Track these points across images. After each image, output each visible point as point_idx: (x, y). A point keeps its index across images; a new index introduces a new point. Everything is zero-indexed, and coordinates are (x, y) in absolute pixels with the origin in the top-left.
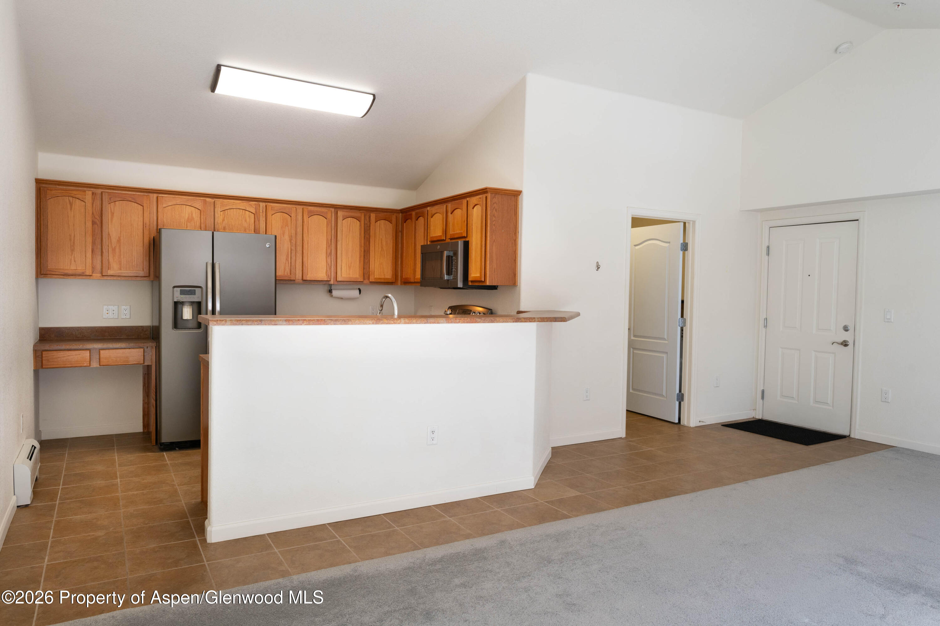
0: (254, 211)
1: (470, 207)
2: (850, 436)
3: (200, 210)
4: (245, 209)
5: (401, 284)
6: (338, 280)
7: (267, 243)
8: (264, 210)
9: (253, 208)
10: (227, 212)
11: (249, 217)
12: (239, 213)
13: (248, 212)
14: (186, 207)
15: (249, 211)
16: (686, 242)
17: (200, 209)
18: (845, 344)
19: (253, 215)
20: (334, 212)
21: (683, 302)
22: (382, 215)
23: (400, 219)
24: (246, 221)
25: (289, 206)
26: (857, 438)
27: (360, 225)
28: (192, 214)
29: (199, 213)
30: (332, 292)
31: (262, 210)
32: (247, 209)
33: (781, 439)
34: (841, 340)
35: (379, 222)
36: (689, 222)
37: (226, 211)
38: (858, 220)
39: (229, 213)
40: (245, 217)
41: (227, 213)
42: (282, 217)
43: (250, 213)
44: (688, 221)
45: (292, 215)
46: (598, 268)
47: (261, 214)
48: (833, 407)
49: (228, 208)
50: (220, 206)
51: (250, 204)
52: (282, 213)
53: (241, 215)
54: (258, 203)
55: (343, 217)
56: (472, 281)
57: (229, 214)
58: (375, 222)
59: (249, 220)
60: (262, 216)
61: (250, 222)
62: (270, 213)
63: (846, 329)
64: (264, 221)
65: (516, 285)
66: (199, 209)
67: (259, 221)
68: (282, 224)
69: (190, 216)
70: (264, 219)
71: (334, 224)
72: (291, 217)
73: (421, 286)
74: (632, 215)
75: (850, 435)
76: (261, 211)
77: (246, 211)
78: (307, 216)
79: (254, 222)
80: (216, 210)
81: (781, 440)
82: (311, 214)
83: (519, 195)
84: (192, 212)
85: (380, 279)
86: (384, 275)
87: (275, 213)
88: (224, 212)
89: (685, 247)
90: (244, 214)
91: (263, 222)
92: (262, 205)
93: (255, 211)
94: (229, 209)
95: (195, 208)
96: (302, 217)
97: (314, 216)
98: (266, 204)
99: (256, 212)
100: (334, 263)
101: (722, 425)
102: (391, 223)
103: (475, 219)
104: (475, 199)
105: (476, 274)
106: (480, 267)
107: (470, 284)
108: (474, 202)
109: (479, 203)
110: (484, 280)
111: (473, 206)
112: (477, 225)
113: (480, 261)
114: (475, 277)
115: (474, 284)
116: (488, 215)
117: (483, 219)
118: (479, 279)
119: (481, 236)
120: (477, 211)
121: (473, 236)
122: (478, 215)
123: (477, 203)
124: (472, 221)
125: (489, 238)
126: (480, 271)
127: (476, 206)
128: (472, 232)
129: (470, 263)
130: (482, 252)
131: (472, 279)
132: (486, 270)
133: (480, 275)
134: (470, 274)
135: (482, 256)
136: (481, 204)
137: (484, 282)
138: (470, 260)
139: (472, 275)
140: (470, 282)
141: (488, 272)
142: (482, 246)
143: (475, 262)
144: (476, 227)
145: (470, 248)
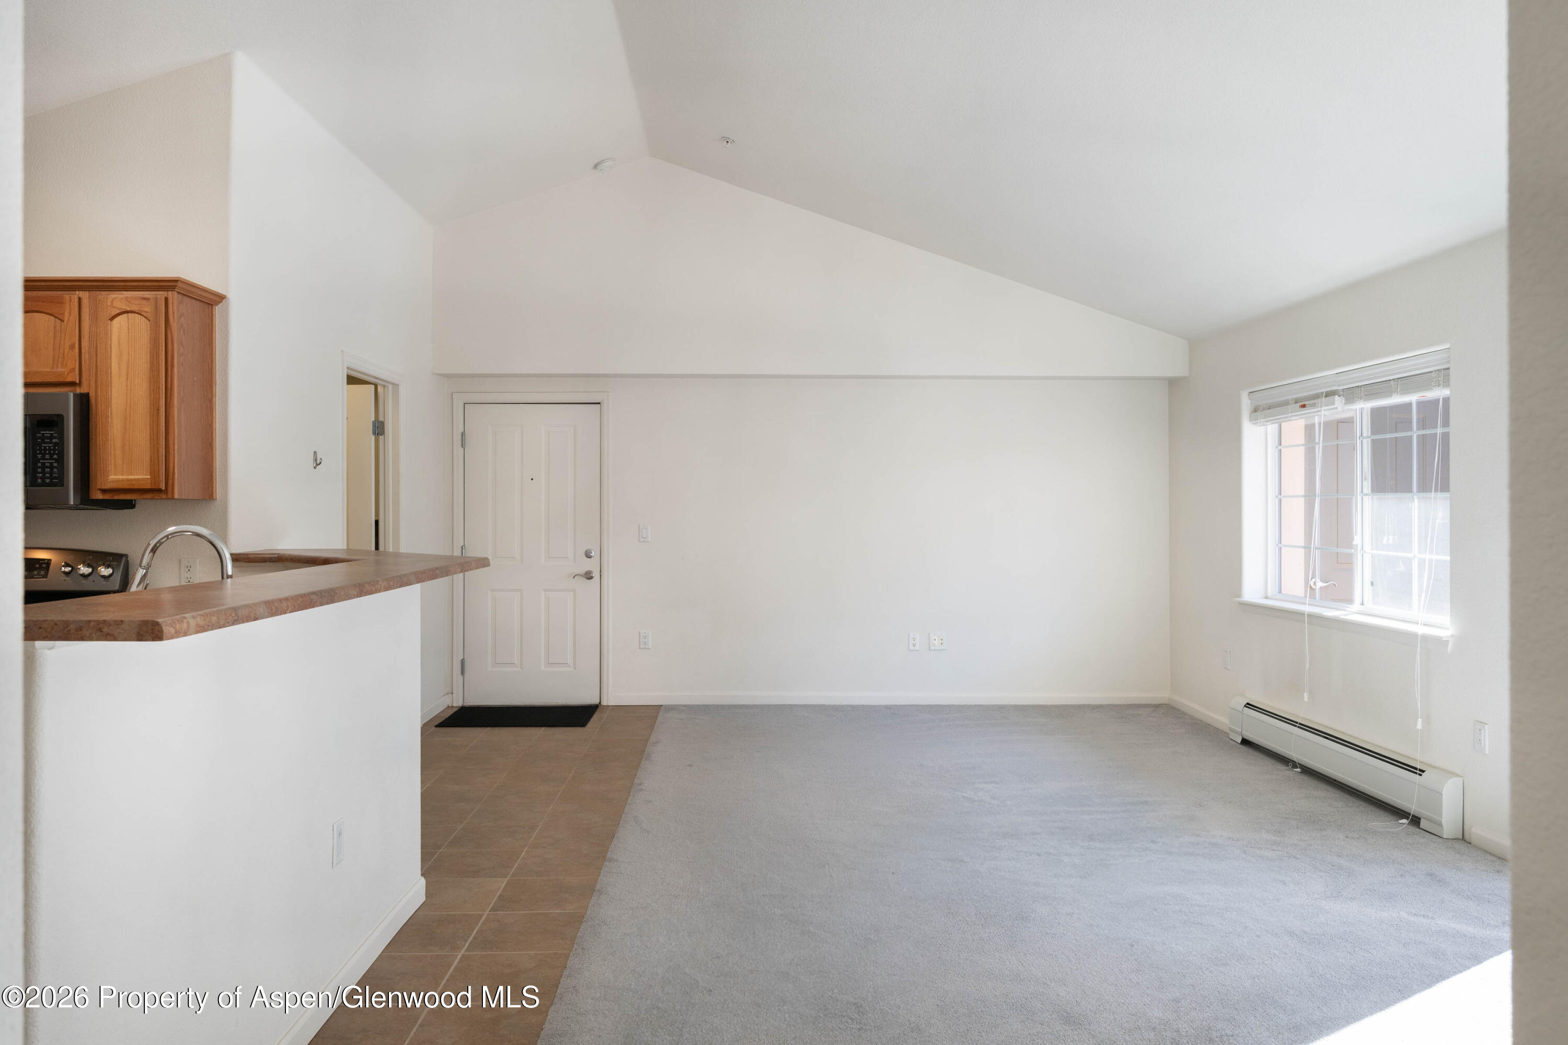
1: (104, 316)
2: (602, 704)
16: (381, 419)
18: (588, 576)
21: (377, 522)
26: (611, 704)
33: (544, 726)
34: (582, 570)
36: (386, 384)
38: (599, 403)
44: (383, 383)
46: (317, 464)
48: (575, 668)
56: (104, 491)
63: (588, 555)
65: (215, 498)
74: (348, 368)
75: (600, 703)
81: (544, 728)
83: (218, 303)
89: (379, 429)
101: (441, 725)
103: (119, 344)
104: (116, 297)
105: (131, 475)
106: (148, 458)
107: (100, 496)
108: (114, 305)
109: (139, 310)
110: (164, 489)
111: (114, 314)
112: (130, 360)
113: (151, 443)
114: (128, 480)
115: (107, 497)
116: (172, 342)
117: (159, 349)
118: (149, 487)
119: (152, 388)
120: (130, 327)
121: (113, 385)
122: (134, 336)
123: (128, 309)
124: (109, 349)
125: (176, 394)
126: (151, 467)
127: (126, 315)
128: (109, 375)
129: (98, 447)
130: (158, 425)
131: (115, 486)
132: (171, 465)
133: (149, 477)
134: (102, 473)
135: (157, 433)
136: (146, 312)
137: (166, 491)
138: (98, 440)
139: (112, 477)
140: (99, 492)
141: (176, 471)
142: (158, 410)
143: (123, 446)
144: (128, 364)
145: (100, 412)
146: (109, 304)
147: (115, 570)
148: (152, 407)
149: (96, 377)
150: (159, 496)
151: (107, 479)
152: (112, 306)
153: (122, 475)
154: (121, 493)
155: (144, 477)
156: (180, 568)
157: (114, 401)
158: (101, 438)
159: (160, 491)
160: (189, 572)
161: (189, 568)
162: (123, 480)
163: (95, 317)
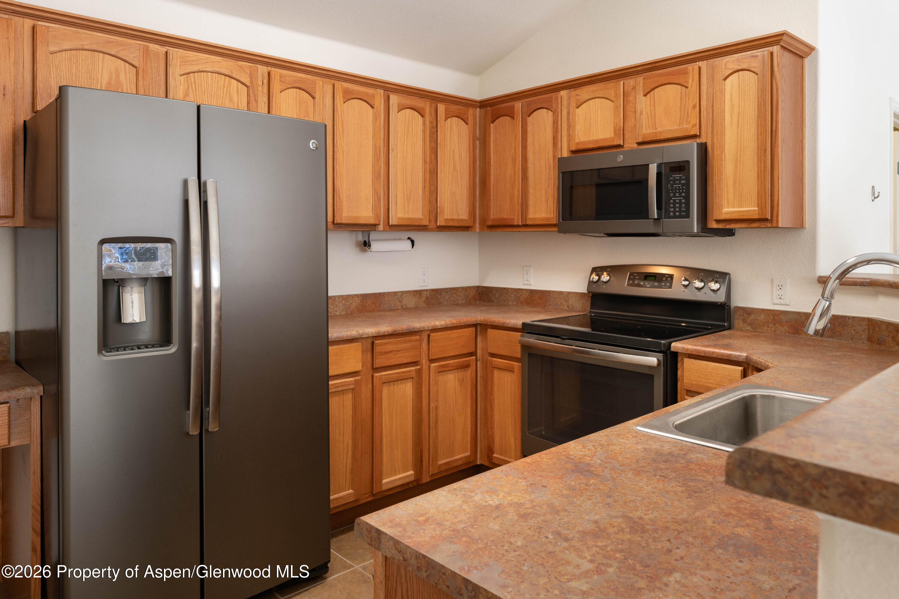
0: (247, 81)
1: (719, 77)
3: (136, 67)
4: (230, 74)
5: (481, 229)
6: (391, 223)
7: (310, 141)
8: (266, 82)
9: (247, 73)
10: (194, 78)
11: (238, 92)
12: (218, 83)
13: (236, 82)
14: (103, 58)
15: (238, 81)
17: (136, 64)
19: (245, 88)
20: (384, 95)
22: (454, 108)
23: (478, 117)
24: (231, 100)
25: (309, 77)
27: (424, 124)
28: (118, 76)
29: (135, 73)
30: (370, 246)
31: (261, 80)
32: (234, 75)
35: (449, 120)
37: (192, 74)
39: (196, 78)
40: (230, 92)
41: (193, 80)
42: (298, 95)
43: (240, 84)
45: (317, 96)
46: (875, 197)
47: (260, 88)
49: (195, 68)
50: (180, 62)
51: (239, 66)
52: (298, 90)
53: (222, 86)
54: (255, 65)
55: (399, 105)
56: (718, 221)
57: (197, 83)
58: (445, 121)
59: (237, 99)
60: (261, 93)
61: (239, 103)
62: (276, 86)
64: (265, 103)
65: (804, 227)
66: (133, 66)
67: (256, 101)
68: (298, 110)
69: (114, 78)
70: (266, 99)
71: (384, 120)
72: (314, 98)
73: (559, 231)
76: (260, 83)
77: (233, 80)
78: (342, 99)
79: (248, 103)
80: (171, 70)
82: (349, 96)
83: (808, 54)
84: (117, 70)
85: (452, 220)
86: (458, 214)
87: (287, 89)
88: (188, 77)
90: (228, 86)
91: (263, 104)
92: (262, 70)
93: (249, 80)
94: (197, 72)
95: (125, 61)
96: (331, 101)
97: (353, 100)
98: (269, 69)
99: (251, 82)
100: (384, 192)
102: (467, 124)
103: (731, 99)
104: (728, 61)
105: (741, 208)
106: (756, 192)
107: (715, 226)
108: (727, 67)
109: (749, 67)
110: (769, 218)
111: (727, 75)
112: (740, 110)
113: (758, 180)
114: (739, 212)
115: (720, 226)
116: (777, 89)
117: (766, 98)
118: (757, 217)
119: (760, 131)
120: (740, 84)
121: (726, 134)
122: (744, 90)
123: (740, 68)
124: (723, 104)
125: (780, 136)
126: (758, 200)
127: (736, 74)
128: (723, 126)
129: (714, 186)
130: (765, 162)
131: (727, 217)
132: (776, 198)
133: (757, 208)
134: (718, 207)
135: (765, 170)
136: (755, 67)
137: (771, 221)
138: (714, 180)
139: (725, 210)
140: (714, 222)
141: (780, 202)
142: (765, 150)
143: (735, 182)
144: (739, 114)
145: (716, 158)
146: (723, 66)
147: (722, 285)
148: (759, 148)
149: (712, 126)
150: (764, 225)
151: (721, 211)
152: (726, 68)
153: (734, 208)
154: (731, 223)
155: (752, 209)
156: (772, 286)
157: (727, 146)
158: (716, 178)
159: (766, 220)
160: (781, 290)
161: (780, 287)
162: (735, 212)
163: (712, 79)
